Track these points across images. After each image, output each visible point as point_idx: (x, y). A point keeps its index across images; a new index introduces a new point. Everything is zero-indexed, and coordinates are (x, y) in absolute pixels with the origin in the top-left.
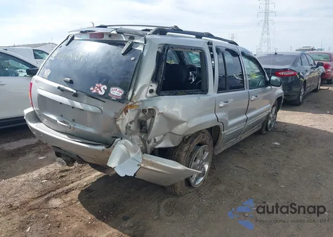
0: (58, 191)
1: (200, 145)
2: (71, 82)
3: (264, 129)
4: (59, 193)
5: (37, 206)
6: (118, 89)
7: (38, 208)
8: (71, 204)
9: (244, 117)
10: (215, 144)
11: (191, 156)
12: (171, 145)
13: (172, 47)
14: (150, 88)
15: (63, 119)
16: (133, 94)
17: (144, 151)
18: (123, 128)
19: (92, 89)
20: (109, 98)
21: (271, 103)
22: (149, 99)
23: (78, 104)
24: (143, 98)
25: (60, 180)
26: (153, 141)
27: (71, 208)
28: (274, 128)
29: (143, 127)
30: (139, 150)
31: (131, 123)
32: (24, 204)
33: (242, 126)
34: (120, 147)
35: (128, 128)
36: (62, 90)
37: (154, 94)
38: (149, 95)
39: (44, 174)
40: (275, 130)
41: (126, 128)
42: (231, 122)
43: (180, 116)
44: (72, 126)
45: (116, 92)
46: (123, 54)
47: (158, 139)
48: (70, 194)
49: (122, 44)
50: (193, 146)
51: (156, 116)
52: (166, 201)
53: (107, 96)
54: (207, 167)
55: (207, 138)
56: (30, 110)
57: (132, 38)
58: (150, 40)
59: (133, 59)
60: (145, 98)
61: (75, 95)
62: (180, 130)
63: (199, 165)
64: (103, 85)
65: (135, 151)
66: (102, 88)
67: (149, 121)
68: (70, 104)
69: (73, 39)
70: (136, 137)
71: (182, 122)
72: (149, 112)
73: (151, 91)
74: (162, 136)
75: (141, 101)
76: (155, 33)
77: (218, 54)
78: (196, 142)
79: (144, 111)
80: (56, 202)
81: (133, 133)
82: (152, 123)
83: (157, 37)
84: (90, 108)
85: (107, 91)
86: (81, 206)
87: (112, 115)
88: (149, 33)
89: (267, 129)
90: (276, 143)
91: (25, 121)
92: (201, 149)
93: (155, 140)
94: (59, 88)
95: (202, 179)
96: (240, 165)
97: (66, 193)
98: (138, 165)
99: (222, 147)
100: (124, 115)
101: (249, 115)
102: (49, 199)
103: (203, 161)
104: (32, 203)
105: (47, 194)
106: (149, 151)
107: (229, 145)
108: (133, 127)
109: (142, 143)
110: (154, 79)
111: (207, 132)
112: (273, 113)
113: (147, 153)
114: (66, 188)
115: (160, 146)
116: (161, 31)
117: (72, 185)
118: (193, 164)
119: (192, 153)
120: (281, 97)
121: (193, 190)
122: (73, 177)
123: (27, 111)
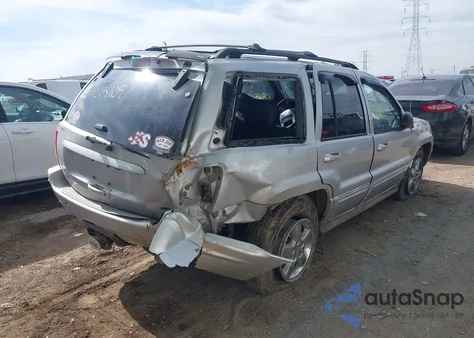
0: (94, 284)
1: (296, 218)
2: (104, 130)
3: (403, 193)
4: (95, 287)
5: (61, 306)
6: (166, 140)
7: (61, 309)
8: (108, 303)
9: (366, 176)
10: (321, 216)
11: (281, 236)
12: (249, 219)
13: (249, 75)
14: (215, 136)
15: (95, 183)
16: (188, 145)
17: (208, 229)
18: (175, 196)
19: (131, 139)
20: (153, 152)
21: (411, 154)
22: (213, 152)
23: (113, 162)
24: (204, 150)
25: (98, 268)
26: (220, 213)
27: (108, 309)
28: (418, 190)
29: (206, 193)
30: (200, 227)
31: (187, 187)
32: (45, 301)
33: (363, 189)
34: (170, 223)
35: (182, 195)
36: (93, 141)
37: (221, 145)
38: (213, 146)
39: (78, 258)
40: (420, 193)
41: (180, 196)
42: (344, 185)
43: (261, 177)
44: (107, 191)
45: (164, 144)
46: (176, 88)
47: (228, 211)
48: (109, 289)
49: (172, 73)
50: (284, 221)
51: (224, 178)
52: (244, 302)
53: (150, 149)
54: (308, 251)
55: (308, 207)
56: (56, 168)
57: (188, 64)
58: (213, 66)
59: (187, 94)
60: (207, 151)
61: (110, 148)
62: (262, 197)
63: (294, 248)
64: (146, 132)
65: (192, 229)
66: (144, 138)
67: (213, 185)
68: (102, 161)
69: (111, 68)
70: (196, 209)
71: (264, 186)
72: (215, 172)
73: (216, 141)
74: (235, 206)
75: (201, 156)
76: (222, 55)
77: (322, 83)
78: (289, 214)
79: (207, 170)
80: (88, 300)
81: (191, 203)
82: (218, 187)
83: (226, 61)
84: (129, 167)
85: (151, 142)
86: (121, 306)
87: (159, 176)
88: (212, 56)
89: (407, 193)
90: (421, 214)
91: (49, 185)
92: (297, 225)
93: (224, 211)
94: (88, 138)
95: (301, 269)
96: (362, 248)
97: (105, 287)
98: (197, 250)
99: (332, 221)
100: (176, 177)
101: (375, 173)
102: (79, 295)
103: (302, 242)
104: (55, 301)
105: (77, 288)
106: (215, 228)
107: (345, 217)
108: (190, 193)
109: (204, 217)
110: (221, 122)
111: (307, 199)
112: (417, 167)
113: (212, 232)
114: (106, 279)
115: (233, 220)
116: (233, 53)
117: (113, 275)
118: (285, 247)
119: (283, 231)
120: (429, 144)
121: (287, 285)
122: (116, 263)
123: (52, 171)
